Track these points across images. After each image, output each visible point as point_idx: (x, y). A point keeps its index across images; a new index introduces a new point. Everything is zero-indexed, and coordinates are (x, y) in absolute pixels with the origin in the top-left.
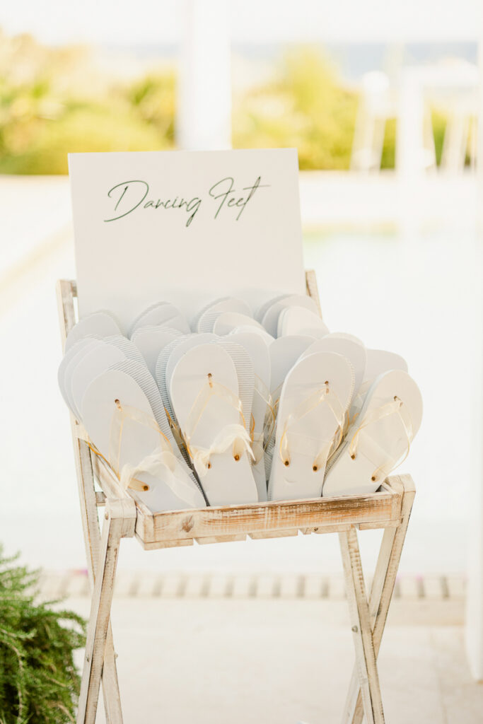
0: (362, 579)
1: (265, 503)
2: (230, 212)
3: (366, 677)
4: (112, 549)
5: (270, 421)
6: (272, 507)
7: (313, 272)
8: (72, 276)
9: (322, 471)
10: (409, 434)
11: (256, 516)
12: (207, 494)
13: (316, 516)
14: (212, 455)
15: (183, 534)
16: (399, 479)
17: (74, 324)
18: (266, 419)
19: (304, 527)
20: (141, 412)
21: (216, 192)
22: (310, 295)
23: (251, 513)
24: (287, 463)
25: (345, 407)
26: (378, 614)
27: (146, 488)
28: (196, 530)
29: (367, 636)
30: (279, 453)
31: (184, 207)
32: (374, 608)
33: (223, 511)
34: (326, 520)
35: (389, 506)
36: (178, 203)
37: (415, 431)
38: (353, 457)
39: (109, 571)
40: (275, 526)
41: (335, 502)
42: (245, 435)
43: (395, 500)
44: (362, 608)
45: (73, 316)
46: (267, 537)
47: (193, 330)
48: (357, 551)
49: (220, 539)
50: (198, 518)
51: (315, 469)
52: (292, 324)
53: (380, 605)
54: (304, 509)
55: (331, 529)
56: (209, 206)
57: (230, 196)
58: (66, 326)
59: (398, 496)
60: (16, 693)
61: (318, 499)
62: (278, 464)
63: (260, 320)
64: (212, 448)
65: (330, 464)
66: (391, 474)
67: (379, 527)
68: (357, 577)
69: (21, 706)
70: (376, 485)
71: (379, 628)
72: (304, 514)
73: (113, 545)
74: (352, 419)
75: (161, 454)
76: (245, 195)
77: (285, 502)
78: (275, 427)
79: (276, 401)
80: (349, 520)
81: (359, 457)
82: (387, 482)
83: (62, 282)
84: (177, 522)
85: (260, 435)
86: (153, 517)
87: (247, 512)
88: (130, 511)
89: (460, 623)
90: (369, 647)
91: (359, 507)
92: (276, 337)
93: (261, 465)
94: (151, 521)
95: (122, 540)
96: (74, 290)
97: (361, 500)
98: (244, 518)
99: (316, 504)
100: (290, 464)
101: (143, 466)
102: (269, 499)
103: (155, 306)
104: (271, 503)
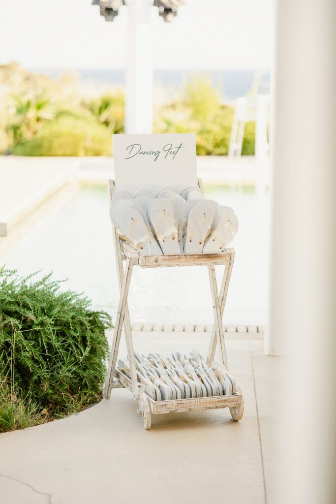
0: (217, 289)
1: (183, 254)
2: (170, 156)
3: (217, 323)
4: (130, 269)
5: (185, 228)
6: (185, 255)
7: (201, 179)
8: (113, 178)
9: (202, 244)
10: (233, 233)
11: (180, 258)
12: (163, 250)
13: (200, 259)
14: (165, 237)
15: (155, 263)
16: (230, 249)
17: (114, 195)
18: (183, 227)
19: (196, 263)
20: (140, 222)
21: (165, 149)
22: (199, 187)
23: (178, 257)
24: (190, 241)
25: (211, 222)
26: (222, 300)
27: (142, 248)
28: (160, 262)
29: (218, 309)
30: (188, 238)
31: (154, 154)
32: (221, 299)
33: (169, 256)
34: (204, 261)
35: (226, 257)
36: (151, 153)
37: (236, 232)
38: (213, 240)
39: (128, 278)
40: (186, 262)
41: (207, 255)
42: (176, 231)
43: (228, 255)
44: (216, 299)
45: (114, 193)
46: (183, 266)
47: (157, 197)
48: (215, 279)
49: (167, 266)
50: (160, 258)
51: (200, 243)
52: (193, 196)
53: (223, 297)
54: (196, 257)
55: (205, 264)
56: (163, 154)
57: (170, 150)
58: (111, 196)
59: (229, 253)
60: (86, 338)
61: (201, 254)
62: (187, 241)
63: (181, 196)
64: (165, 235)
65: (205, 242)
66: (227, 247)
67: (222, 264)
68: (215, 288)
69: (88, 343)
70: (222, 250)
71: (223, 305)
72: (196, 258)
73: (130, 268)
74: (213, 229)
75: (147, 237)
76: (176, 150)
77: (190, 254)
78: (186, 230)
79: (187, 221)
80: (211, 261)
81: (216, 240)
82: (225, 250)
83: (110, 180)
84: (153, 259)
85: (181, 233)
86: (145, 257)
87: (176, 257)
88: (136, 256)
89: (262, 339)
90: (219, 313)
91: (215, 257)
92: (186, 200)
93: (181, 242)
94: (144, 258)
95: (134, 266)
96: (114, 183)
97: (216, 254)
98: (176, 259)
99: (200, 255)
100: (192, 241)
101: (141, 240)
102: (184, 253)
103: (142, 190)
104: (185, 254)
